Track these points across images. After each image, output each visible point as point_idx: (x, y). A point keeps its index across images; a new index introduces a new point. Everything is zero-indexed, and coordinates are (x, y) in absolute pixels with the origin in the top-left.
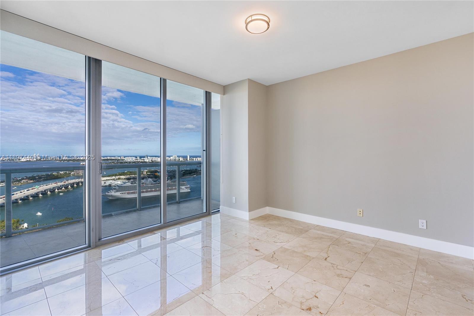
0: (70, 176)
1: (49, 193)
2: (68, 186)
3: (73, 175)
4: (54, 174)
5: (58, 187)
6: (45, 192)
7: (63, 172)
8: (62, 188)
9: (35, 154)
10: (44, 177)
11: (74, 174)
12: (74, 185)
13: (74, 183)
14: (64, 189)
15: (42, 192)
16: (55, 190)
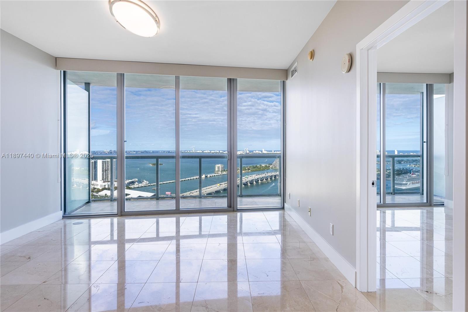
0: (269, 169)
1: (255, 183)
2: (268, 178)
3: (271, 168)
4: (258, 166)
5: (261, 178)
6: (252, 182)
7: (264, 165)
8: (263, 179)
9: (245, 149)
10: (251, 169)
11: (272, 166)
12: (272, 177)
13: (272, 176)
14: (265, 180)
15: (250, 181)
16: (259, 181)
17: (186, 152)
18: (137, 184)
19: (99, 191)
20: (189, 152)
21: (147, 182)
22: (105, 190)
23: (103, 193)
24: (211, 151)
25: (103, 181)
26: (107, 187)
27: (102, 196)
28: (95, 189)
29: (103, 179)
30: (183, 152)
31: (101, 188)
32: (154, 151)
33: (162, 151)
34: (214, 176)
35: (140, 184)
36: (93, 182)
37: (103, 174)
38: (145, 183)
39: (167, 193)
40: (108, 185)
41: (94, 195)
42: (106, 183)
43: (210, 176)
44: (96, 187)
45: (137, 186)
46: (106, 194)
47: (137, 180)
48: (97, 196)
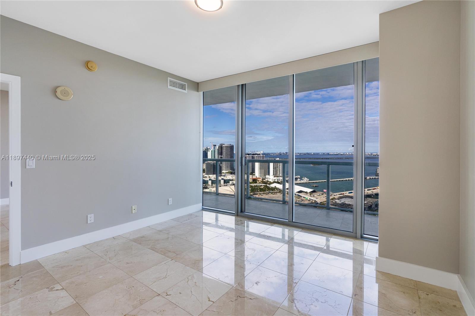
17: (345, 154)
18: (299, 181)
19: (271, 183)
20: (348, 154)
21: (308, 179)
22: (275, 184)
23: (273, 185)
24: (372, 153)
25: (273, 176)
26: (276, 181)
27: (272, 188)
28: (268, 181)
29: (274, 175)
30: (342, 153)
31: (272, 181)
32: (315, 153)
33: (322, 153)
34: (375, 178)
35: (302, 181)
36: (267, 176)
37: (274, 171)
38: (305, 180)
39: (324, 190)
40: (277, 179)
41: (267, 186)
42: (276, 178)
43: (370, 178)
44: (269, 180)
45: (300, 182)
46: (275, 187)
47: (299, 177)
48: (269, 187)
